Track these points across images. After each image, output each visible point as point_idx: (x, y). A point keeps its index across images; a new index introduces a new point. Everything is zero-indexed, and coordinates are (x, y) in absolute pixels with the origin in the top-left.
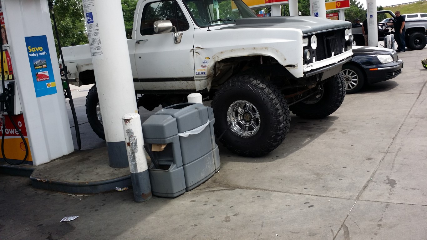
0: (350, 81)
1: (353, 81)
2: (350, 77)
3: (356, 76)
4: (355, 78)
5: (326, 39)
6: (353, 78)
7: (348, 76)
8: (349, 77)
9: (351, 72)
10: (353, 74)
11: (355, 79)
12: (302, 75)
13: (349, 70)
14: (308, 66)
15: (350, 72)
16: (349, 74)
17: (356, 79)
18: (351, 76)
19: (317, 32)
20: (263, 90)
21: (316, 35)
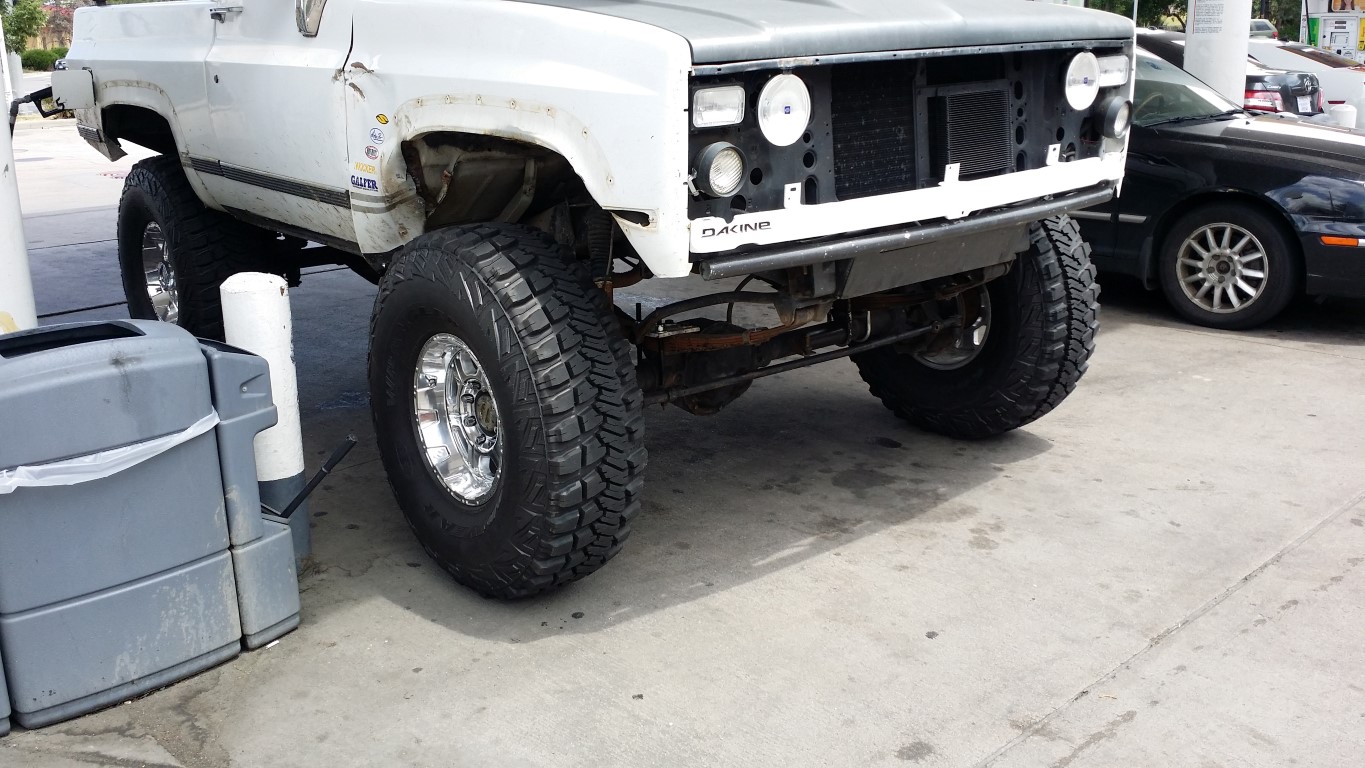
0: (1234, 274)
1: (1247, 279)
2: (1236, 258)
3: (1261, 259)
4: (1257, 265)
5: (929, 92)
6: (1248, 265)
7: (1228, 251)
8: (1231, 259)
9: (1242, 236)
10: (1250, 248)
11: (1255, 269)
12: (684, 269)
13: (1236, 227)
14: (730, 226)
15: (1240, 236)
16: (1232, 246)
17: (1261, 269)
18: (1243, 252)
19: (809, 61)
20: (508, 309)
21: (799, 71)
